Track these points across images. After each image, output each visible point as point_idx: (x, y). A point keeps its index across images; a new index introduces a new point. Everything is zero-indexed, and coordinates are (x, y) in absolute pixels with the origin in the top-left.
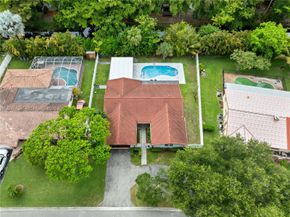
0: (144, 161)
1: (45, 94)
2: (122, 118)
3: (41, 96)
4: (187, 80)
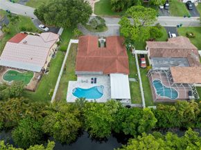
1: (170, 64)
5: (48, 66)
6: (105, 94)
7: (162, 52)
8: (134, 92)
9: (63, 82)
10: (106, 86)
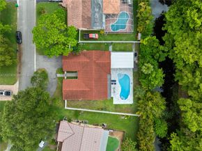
0: (59, 75)
1: (99, 12)
2: (79, 62)
3: (97, 10)
4: (116, 105)
5: (97, 125)
6: (125, 73)
7: (86, 16)
8: (122, 48)
9: (114, 109)
10: (118, 72)
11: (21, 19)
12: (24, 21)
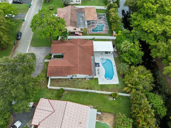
3: (81, 19)
6: (107, 58)
7: (73, 21)
10: (101, 57)
11: (24, 27)
12: (26, 28)
